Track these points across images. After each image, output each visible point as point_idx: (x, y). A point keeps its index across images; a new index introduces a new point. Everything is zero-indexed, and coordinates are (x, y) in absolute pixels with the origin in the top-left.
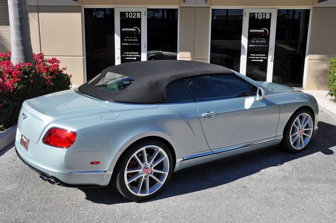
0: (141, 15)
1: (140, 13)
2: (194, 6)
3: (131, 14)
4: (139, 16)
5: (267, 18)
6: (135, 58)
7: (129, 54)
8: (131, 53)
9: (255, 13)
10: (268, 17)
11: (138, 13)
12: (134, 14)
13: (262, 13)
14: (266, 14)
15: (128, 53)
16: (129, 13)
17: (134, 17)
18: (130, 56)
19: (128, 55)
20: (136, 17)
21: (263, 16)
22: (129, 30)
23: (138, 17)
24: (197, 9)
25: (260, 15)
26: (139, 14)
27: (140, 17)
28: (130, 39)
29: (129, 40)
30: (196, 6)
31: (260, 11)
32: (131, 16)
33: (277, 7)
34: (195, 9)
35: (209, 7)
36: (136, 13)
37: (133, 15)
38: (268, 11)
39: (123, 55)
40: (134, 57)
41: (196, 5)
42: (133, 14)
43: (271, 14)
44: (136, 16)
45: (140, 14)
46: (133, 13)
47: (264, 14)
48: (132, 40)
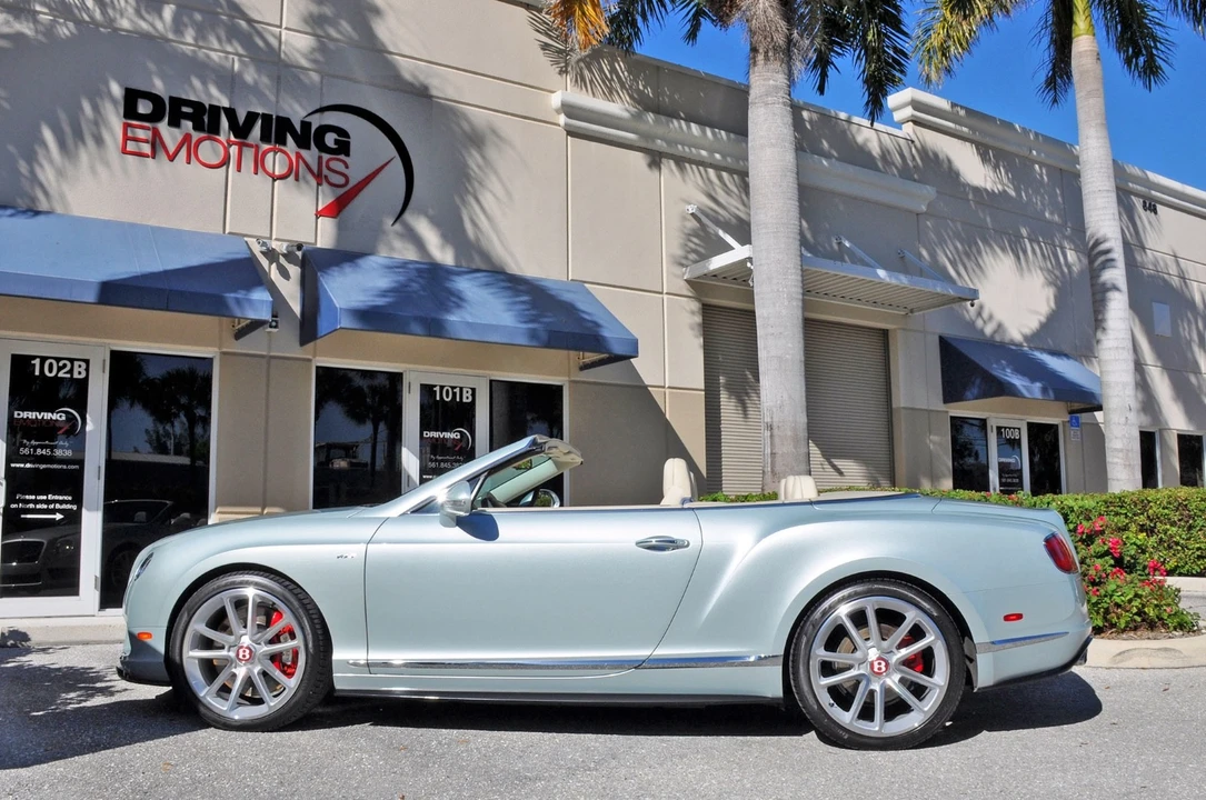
0: (87, 370)
1: (87, 362)
2: (264, 353)
3: (51, 365)
4: (80, 373)
5: (465, 400)
6: (58, 516)
7: (36, 502)
8: (45, 497)
9: (435, 386)
10: (467, 399)
11: (76, 364)
12: (65, 366)
13: (453, 388)
14: (461, 389)
15: (33, 497)
16: (43, 359)
17: (61, 375)
18: (38, 506)
19: (31, 506)
20: (69, 376)
21: (454, 394)
22: (40, 417)
23: (76, 376)
24: (273, 362)
25: (447, 391)
26: (80, 366)
27: (83, 375)
28: (42, 447)
29: (39, 450)
30: (272, 354)
31: (448, 382)
32: (51, 371)
33: (487, 372)
34: (269, 364)
35: (309, 360)
36: (72, 361)
37: (59, 369)
38: (467, 383)
39: (13, 506)
40: (54, 511)
41: (269, 351)
42: (61, 364)
43: (473, 390)
44: (71, 372)
45: (84, 365)
46: (58, 360)
47: (457, 390)
48: (52, 452)
